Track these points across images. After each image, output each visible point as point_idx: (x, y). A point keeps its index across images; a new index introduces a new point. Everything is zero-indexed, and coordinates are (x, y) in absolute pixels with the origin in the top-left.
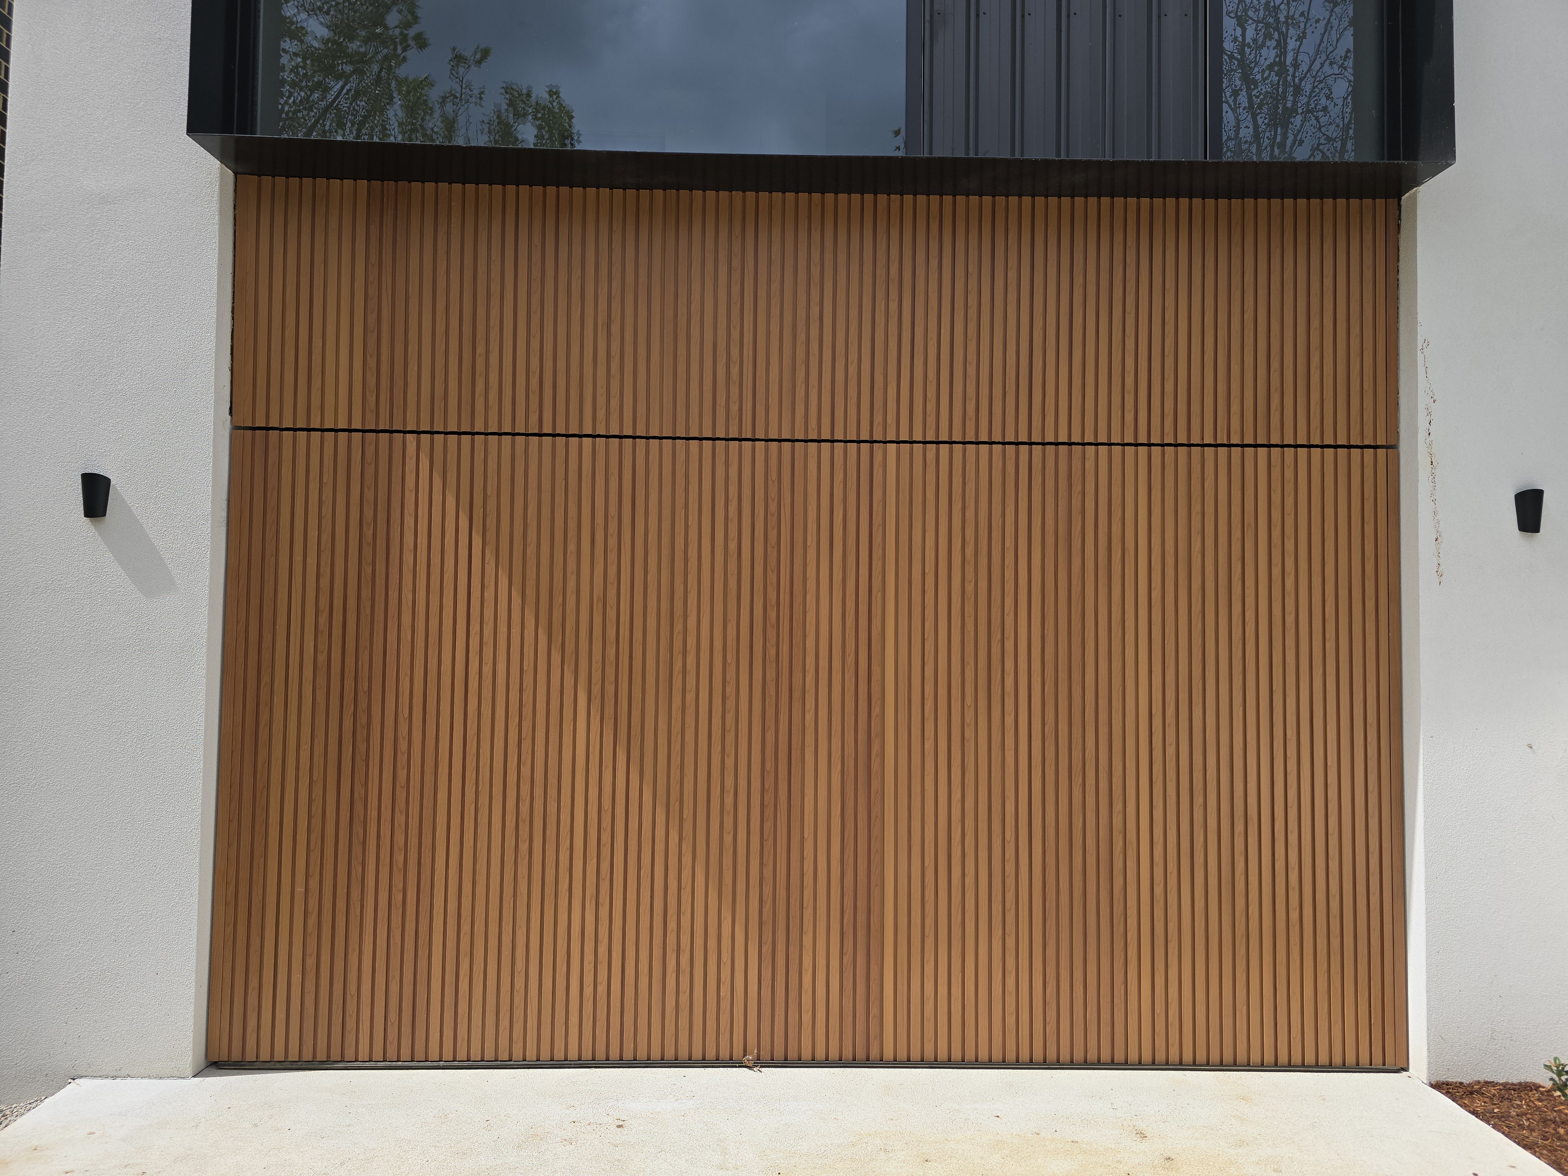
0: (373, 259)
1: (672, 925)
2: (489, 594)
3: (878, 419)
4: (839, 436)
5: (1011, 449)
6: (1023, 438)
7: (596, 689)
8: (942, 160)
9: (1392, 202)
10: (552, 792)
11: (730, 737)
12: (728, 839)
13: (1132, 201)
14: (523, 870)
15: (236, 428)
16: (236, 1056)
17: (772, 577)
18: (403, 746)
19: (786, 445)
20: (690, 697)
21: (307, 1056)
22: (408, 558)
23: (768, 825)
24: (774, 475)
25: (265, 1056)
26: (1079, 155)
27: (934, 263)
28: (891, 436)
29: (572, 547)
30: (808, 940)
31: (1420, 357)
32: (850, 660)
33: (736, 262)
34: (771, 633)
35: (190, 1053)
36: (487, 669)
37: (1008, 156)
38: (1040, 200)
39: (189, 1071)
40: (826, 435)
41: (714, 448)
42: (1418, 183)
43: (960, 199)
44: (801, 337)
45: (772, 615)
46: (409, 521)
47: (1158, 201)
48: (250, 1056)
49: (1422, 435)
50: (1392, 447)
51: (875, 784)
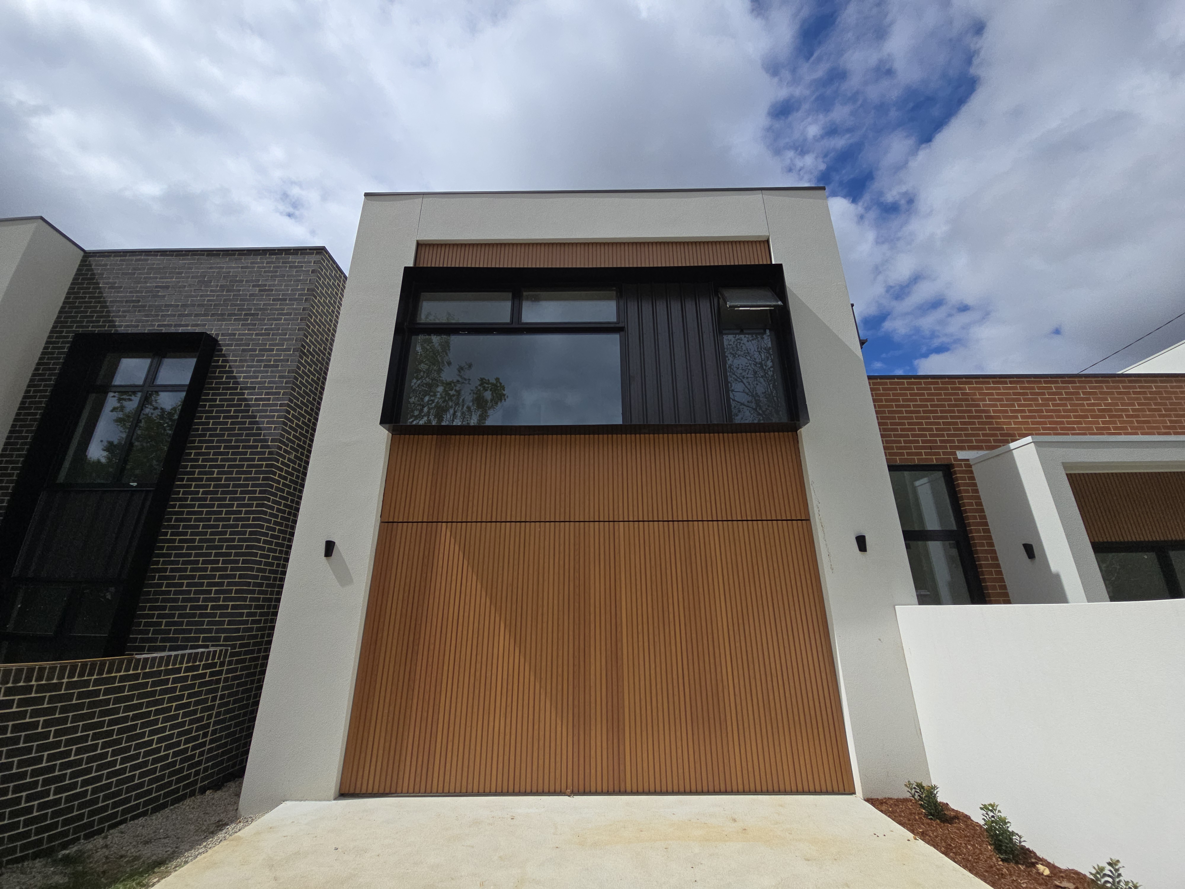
0: (436, 460)
1: (536, 727)
2: (469, 584)
3: (616, 513)
4: (601, 519)
5: (666, 523)
6: (670, 519)
7: (508, 622)
8: (635, 425)
9: (794, 433)
10: (489, 667)
11: (560, 642)
12: (560, 687)
13: (703, 435)
14: (476, 702)
15: (382, 522)
16: (352, 791)
17: (577, 575)
18: (432, 647)
19: (582, 524)
20: (545, 625)
21: (381, 791)
22: (440, 569)
23: (576, 681)
24: (577, 535)
25: (364, 791)
26: (682, 422)
27: (634, 457)
28: (621, 519)
29: (501, 564)
30: (593, 733)
31: (811, 487)
32: (608, 609)
33: (563, 459)
34: (577, 597)
35: (334, 788)
36: (466, 614)
37: (658, 423)
38: (670, 435)
39: (332, 797)
40: (597, 519)
41: (555, 525)
42: (801, 428)
43: (642, 436)
44: (587, 484)
45: (577, 590)
46: (441, 556)
47: (712, 435)
48: (358, 791)
49: (817, 516)
50: (808, 520)
51: (620, 662)
